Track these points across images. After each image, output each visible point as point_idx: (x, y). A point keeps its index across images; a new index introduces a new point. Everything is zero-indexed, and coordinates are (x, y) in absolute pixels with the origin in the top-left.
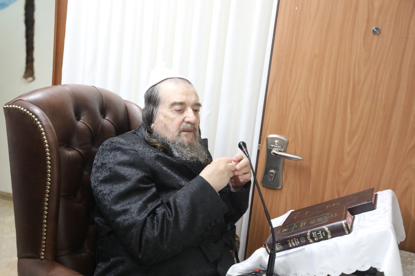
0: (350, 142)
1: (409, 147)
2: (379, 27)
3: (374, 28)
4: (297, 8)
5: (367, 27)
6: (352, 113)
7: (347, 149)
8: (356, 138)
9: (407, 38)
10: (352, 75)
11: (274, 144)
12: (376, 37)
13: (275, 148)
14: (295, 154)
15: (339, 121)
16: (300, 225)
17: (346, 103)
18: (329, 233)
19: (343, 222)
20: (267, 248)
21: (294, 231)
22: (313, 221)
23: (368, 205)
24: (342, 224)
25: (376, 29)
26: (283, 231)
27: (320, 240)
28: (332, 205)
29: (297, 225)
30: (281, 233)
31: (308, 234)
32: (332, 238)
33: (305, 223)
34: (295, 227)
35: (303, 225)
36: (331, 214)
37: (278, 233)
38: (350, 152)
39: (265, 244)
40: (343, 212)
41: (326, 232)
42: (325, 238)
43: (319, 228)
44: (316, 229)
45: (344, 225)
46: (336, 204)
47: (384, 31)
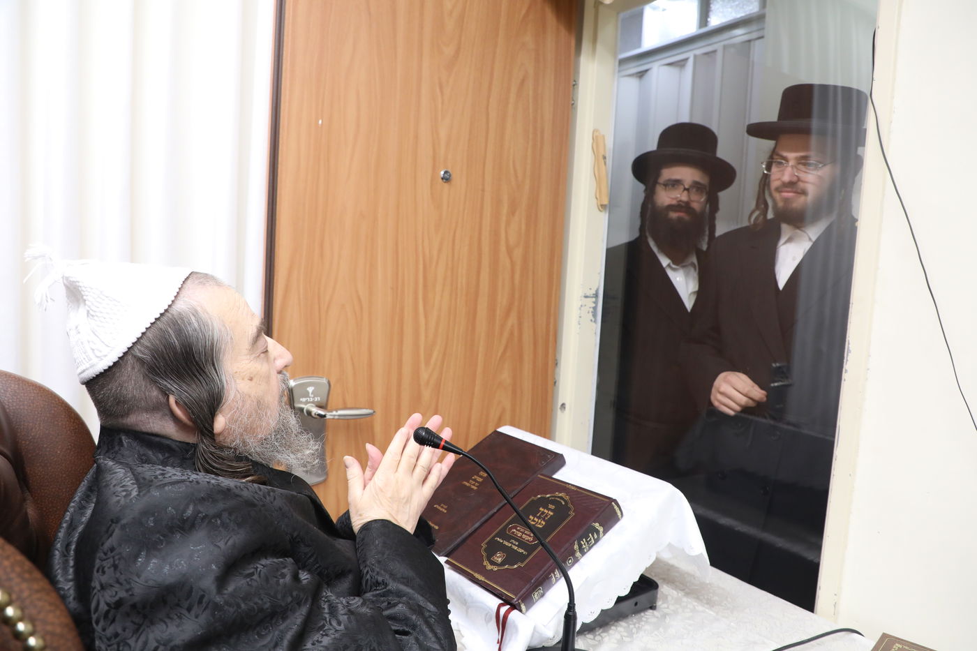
0: (427, 363)
1: (499, 354)
2: (449, 170)
3: (442, 173)
4: (322, 122)
5: (435, 169)
6: (426, 317)
7: (424, 376)
8: (435, 354)
9: (483, 190)
10: (420, 247)
11: (306, 395)
12: (446, 185)
13: (310, 402)
14: (345, 408)
15: (408, 330)
16: (521, 537)
17: (416, 299)
18: (601, 529)
19: (613, 503)
20: (523, 607)
21: (535, 553)
22: (533, 521)
23: (557, 460)
24: (613, 507)
25: (446, 172)
26: (500, 560)
27: (590, 548)
28: (475, 480)
29: (508, 538)
30: (506, 566)
31: (576, 547)
32: (604, 535)
33: (522, 530)
34: (515, 545)
35: (526, 534)
36: (544, 496)
37: (496, 569)
38: (428, 381)
39: (518, 600)
40: (563, 486)
41: (598, 532)
42: (597, 541)
43: (585, 528)
44: (581, 533)
45: (616, 507)
46: (481, 477)
47: (455, 177)
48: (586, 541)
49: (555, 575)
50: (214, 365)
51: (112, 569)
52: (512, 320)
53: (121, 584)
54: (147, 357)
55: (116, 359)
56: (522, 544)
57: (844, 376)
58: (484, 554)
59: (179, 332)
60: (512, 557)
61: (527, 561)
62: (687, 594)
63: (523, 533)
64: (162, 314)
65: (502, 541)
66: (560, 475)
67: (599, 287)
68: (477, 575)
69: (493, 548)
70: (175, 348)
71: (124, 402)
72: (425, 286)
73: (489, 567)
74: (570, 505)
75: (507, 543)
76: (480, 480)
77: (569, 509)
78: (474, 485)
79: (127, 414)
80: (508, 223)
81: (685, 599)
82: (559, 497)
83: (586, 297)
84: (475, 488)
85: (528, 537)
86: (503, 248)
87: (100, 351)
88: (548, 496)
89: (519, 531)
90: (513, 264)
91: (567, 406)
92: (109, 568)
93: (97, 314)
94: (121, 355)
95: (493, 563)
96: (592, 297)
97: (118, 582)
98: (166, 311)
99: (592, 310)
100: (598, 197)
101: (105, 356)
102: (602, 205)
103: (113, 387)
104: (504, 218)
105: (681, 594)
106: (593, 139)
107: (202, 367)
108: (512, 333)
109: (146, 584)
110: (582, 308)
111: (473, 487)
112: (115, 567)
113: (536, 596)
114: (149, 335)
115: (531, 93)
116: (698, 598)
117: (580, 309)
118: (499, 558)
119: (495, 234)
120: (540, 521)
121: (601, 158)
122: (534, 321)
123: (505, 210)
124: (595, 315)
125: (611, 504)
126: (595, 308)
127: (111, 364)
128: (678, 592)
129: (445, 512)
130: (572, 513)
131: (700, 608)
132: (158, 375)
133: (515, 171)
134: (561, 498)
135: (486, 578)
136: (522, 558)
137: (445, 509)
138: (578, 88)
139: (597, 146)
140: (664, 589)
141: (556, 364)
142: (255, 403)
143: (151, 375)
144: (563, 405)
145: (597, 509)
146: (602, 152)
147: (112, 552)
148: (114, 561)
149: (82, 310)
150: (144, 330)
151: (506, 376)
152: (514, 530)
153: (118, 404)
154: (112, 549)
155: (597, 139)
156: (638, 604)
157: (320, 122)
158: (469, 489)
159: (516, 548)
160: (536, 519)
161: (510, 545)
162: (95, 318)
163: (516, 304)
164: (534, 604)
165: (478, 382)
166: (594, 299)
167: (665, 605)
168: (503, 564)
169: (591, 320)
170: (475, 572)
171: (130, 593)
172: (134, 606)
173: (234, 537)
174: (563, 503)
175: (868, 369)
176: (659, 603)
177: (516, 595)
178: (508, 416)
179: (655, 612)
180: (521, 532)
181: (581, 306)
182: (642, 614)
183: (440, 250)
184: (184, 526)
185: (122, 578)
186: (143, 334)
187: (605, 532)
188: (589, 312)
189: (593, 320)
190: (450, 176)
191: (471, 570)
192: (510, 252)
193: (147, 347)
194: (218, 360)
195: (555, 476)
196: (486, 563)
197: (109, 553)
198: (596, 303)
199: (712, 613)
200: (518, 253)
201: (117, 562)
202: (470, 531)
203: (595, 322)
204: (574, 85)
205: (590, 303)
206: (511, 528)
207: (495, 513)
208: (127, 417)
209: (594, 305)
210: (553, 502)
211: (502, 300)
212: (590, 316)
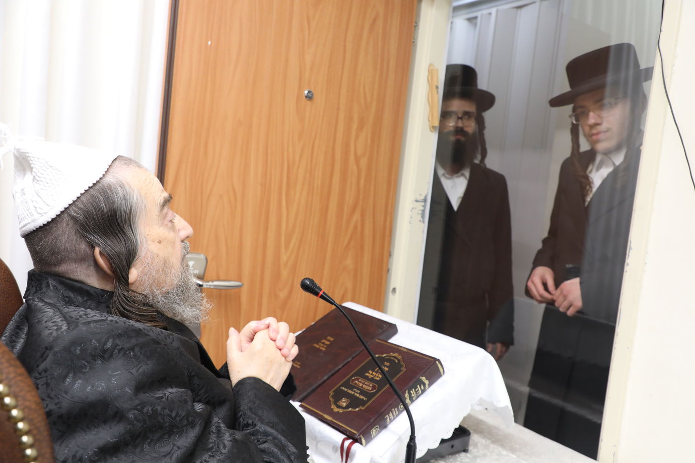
0: (287, 247)
1: (345, 244)
2: (312, 90)
3: (306, 92)
4: (211, 43)
5: (300, 89)
6: (287, 209)
7: (284, 258)
8: (293, 241)
9: (338, 109)
12: (309, 103)
15: (273, 219)
16: (362, 387)
17: (280, 194)
18: (427, 382)
19: (437, 362)
20: (363, 441)
21: (373, 399)
22: (372, 374)
23: (392, 329)
24: (437, 365)
25: (309, 92)
26: (344, 404)
27: (418, 397)
28: (323, 343)
29: (352, 388)
30: (350, 409)
31: (407, 395)
32: (429, 387)
33: (363, 382)
34: (357, 393)
35: (366, 385)
36: (381, 355)
37: (341, 411)
38: (287, 262)
39: (359, 435)
40: (397, 348)
41: (424, 384)
42: (423, 391)
43: (414, 380)
44: (411, 384)
45: (439, 365)
46: (328, 340)
47: (316, 97)
48: (415, 391)
49: (389, 417)
50: (131, 226)
51: (45, 386)
52: (357, 217)
53: (51, 398)
54: (80, 217)
55: (54, 216)
56: (363, 392)
57: (626, 268)
58: (332, 400)
59: (107, 198)
60: (354, 402)
61: (367, 405)
62: (494, 442)
63: (364, 384)
64: (94, 184)
65: (346, 390)
66: (394, 340)
67: (428, 193)
68: (326, 416)
69: (339, 395)
70: (103, 211)
71: (58, 253)
72: (288, 184)
73: (336, 410)
74: (402, 363)
75: (350, 392)
76: (328, 343)
77: (402, 366)
78: (323, 347)
79: (59, 263)
80: (357, 137)
81: (492, 446)
82: (393, 357)
83: (417, 201)
84: (324, 349)
85: (368, 387)
86: (352, 158)
87: (42, 209)
88: (384, 355)
89: (360, 382)
90: (359, 170)
91: (397, 290)
92: (42, 385)
93: (41, 179)
94: (58, 213)
95: (339, 407)
96: (422, 202)
97: (49, 397)
98: (98, 182)
99: (421, 212)
100: (430, 119)
101: (45, 213)
102: (433, 127)
103: (49, 239)
104: (354, 133)
105: (488, 442)
106: (429, 72)
107: (122, 228)
108: (355, 227)
109: (72, 400)
110: (413, 210)
111: (321, 348)
112: (47, 385)
113: (374, 432)
114: (83, 199)
115: (380, 31)
116: (502, 446)
117: (411, 211)
118: (344, 402)
119: (346, 145)
120: (377, 375)
121: (434, 87)
122: (374, 219)
123: (355, 126)
124: (423, 216)
125: (435, 362)
126: (423, 211)
127: (50, 220)
128: (486, 441)
129: (299, 367)
130: (404, 369)
131: (505, 453)
132: (87, 231)
133: (365, 94)
134: (395, 357)
135: (333, 418)
136: (363, 403)
137: (299, 365)
138: (418, 29)
139: (432, 77)
140: (475, 438)
141: (390, 255)
142: (162, 262)
143: (81, 231)
144: (394, 290)
145: (425, 366)
146: (435, 84)
147: (45, 373)
148: (47, 380)
149: (29, 176)
150: (79, 195)
151: (349, 262)
152: (357, 382)
153: (52, 255)
154: (46, 371)
155: (431, 72)
156: (454, 447)
157: (209, 43)
158: (319, 350)
159: (358, 395)
160: (374, 373)
161: (353, 393)
162: (40, 182)
163: (360, 203)
164: (372, 439)
165: (327, 266)
166: (423, 204)
167: (476, 450)
168: (347, 407)
169: (420, 221)
170: (324, 413)
171: (59, 406)
172: (60, 417)
173: (144, 367)
174: (397, 361)
175: (646, 263)
176: (471, 448)
177: (358, 431)
178: (349, 295)
179: (468, 455)
180: (362, 383)
181: (413, 208)
182: (457, 455)
183: (301, 156)
184: (105, 355)
185: (52, 394)
186: (78, 198)
187: (430, 385)
188: (418, 214)
189: (422, 220)
190: (312, 95)
191: (322, 412)
192: (357, 160)
193: (80, 209)
194: (134, 223)
195: (390, 341)
196: (333, 406)
197: (43, 373)
198: (424, 206)
199: (514, 456)
200: (364, 162)
201: (49, 381)
202: (320, 382)
203: (423, 222)
204: (415, 26)
205: (420, 206)
206: (354, 380)
207: (340, 369)
208: (59, 266)
209: (423, 208)
210: (389, 360)
211: (349, 199)
212: (419, 217)
